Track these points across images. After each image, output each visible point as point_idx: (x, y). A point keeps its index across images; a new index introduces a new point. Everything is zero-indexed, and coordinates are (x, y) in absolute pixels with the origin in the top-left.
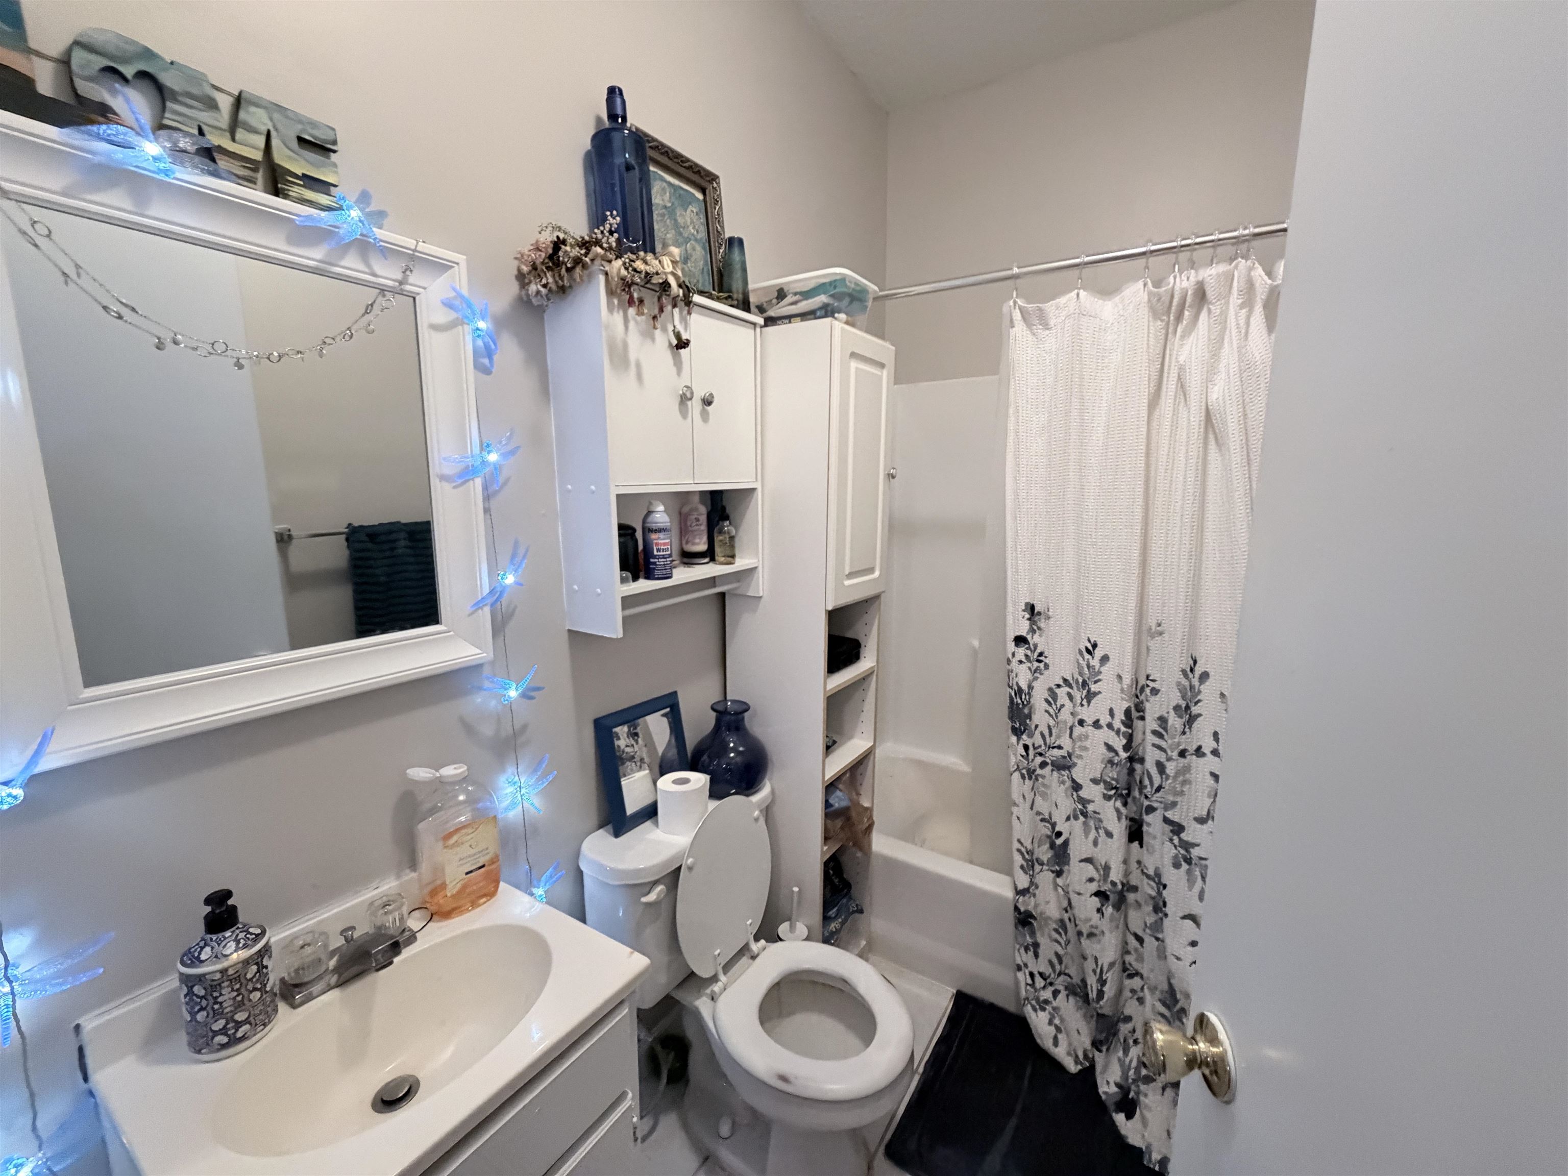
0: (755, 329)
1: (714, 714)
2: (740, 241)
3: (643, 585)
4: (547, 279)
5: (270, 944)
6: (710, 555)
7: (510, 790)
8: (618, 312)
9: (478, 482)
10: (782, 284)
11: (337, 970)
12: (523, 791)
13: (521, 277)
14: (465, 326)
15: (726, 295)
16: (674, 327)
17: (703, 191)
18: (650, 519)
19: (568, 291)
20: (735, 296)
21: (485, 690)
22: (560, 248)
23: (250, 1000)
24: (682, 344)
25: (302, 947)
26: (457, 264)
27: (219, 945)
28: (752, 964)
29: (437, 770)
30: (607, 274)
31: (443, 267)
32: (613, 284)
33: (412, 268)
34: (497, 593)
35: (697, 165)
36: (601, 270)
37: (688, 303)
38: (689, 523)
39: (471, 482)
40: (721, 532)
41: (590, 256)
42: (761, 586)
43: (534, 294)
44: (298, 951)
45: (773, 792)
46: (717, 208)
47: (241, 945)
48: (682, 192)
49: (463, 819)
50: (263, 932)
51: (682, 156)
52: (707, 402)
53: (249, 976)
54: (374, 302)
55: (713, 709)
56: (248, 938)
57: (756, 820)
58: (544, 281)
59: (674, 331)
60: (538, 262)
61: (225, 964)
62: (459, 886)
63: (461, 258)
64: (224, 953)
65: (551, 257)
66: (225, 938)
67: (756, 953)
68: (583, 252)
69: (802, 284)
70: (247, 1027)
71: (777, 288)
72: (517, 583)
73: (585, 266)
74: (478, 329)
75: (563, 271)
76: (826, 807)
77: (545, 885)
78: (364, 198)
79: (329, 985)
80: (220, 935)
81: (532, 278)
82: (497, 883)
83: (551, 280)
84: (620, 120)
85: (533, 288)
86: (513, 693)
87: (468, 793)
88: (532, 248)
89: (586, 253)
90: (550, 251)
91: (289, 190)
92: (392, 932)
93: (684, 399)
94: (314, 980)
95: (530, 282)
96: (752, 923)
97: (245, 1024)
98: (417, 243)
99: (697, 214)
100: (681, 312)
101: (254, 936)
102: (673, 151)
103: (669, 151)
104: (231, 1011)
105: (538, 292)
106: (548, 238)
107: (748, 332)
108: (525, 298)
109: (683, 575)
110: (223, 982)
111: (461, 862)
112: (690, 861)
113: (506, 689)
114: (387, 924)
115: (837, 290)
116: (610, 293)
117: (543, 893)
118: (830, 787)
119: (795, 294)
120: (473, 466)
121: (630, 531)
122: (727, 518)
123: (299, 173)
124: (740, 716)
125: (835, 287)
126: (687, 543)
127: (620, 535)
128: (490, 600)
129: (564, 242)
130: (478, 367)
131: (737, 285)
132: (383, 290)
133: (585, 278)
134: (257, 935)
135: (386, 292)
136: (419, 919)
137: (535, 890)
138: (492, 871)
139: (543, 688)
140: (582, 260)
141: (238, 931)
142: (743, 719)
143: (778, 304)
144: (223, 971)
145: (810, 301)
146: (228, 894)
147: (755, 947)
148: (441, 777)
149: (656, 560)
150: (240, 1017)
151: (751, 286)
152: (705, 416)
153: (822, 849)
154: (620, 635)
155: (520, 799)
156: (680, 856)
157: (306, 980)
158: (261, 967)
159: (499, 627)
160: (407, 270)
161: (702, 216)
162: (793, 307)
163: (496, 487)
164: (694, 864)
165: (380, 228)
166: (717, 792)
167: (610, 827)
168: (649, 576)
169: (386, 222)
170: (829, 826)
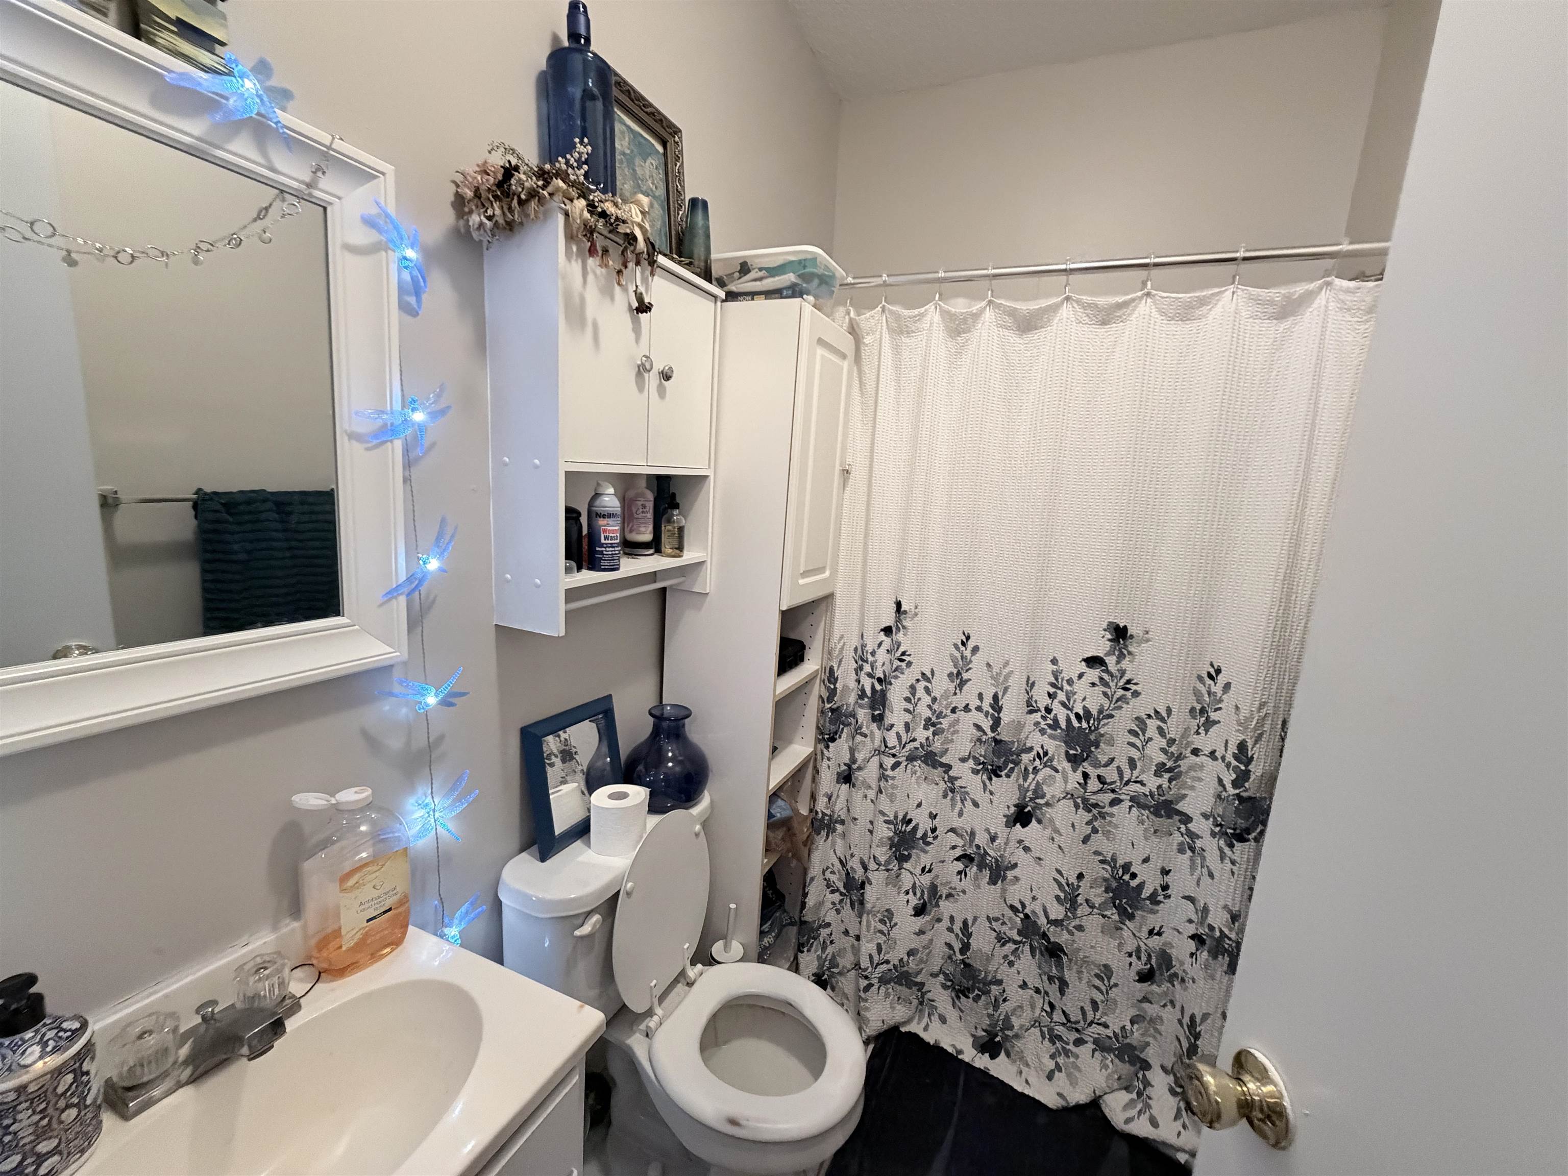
0: (716, 303)
1: (652, 719)
2: (705, 204)
3: (588, 577)
4: (494, 210)
5: (93, 1041)
6: (655, 545)
7: (421, 813)
8: (576, 260)
9: (398, 444)
10: (746, 257)
11: (190, 1060)
12: (437, 814)
13: (459, 202)
14: (390, 252)
15: (687, 261)
16: (637, 286)
17: (664, 144)
18: (597, 503)
19: (516, 228)
20: (696, 263)
21: (396, 696)
22: (513, 175)
23: (61, 1122)
24: (644, 308)
25: (141, 1037)
26: (383, 174)
27: (14, 1052)
28: (689, 991)
29: (333, 795)
30: (567, 214)
31: (365, 175)
32: (575, 226)
33: (325, 170)
34: (415, 582)
35: (659, 113)
36: (561, 208)
37: (652, 263)
38: (634, 510)
39: (389, 444)
40: (669, 521)
41: (550, 189)
42: (708, 581)
43: (476, 226)
44: (134, 1042)
45: (712, 802)
46: (678, 164)
47: (49, 1049)
48: (642, 140)
49: (364, 855)
50: (84, 1025)
51: (644, 99)
52: (666, 376)
53: (60, 1090)
54: (271, 205)
55: (651, 714)
56: (60, 1038)
57: (697, 835)
58: (490, 212)
59: (635, 292)
60: (483, 188)
61: (25, 1078)
62: (359, 936)
63: (388, 168)
64: (22, 1063)
65: (500, 185)
66: (24, 1042)
67: (693, 979)
68: (540, 183)
69: (767, 259)
70: (56, 1158)
71: (741, 262)
72: (441, 570)
73: (541, 201)
74: (405, 258)
75: (515, 202)
76: (769, 819)
77: (460, 924)
78: (262, 69)
79: (178, 1082)
80: (17, 1038)
81: (474, 207)
82: (405, 927)
83: (498, 212)
84: (583, 41)
85: (475, 219)
86: (432, 700)
87: (373, 823)
88: (478, 169)
89: (543, 185)
90: (500, 177)
91: (155, 35)
92: (268, 1003)
93: (642, 370)
94: (157, 1078)
95: (471, 212)
96: (689, 947)
97: (54, 1155)
98: (333, 138)
99: (657, 168)
100: (642, 273)
101: (69, 1033)
102: (635, 91)
103: (632, 92)
104: (31, 1142)
105: (481, 224)
106: (498, 160)
107: (709, 305)
108: (462, 230)
109: (630, 567)
110: (20, 1103)
111: (362, 907)
112: (630, 885)
113: (422, 695)
114: (262, 993)
115: (807, 270)
116: (570, 237)
117: (457, 933)
118: (774, 796)
119: (761, 269)
120: (392, 424)
121: (574, 515)
122: (677, 506)
123: (172, 14)
124: (682, 722)
125: (805, 267)
126: (631, 531)
127: (567, 519)
128: (406, 590)
129: (516, 168)
130: (404, 307)
131: (699, 251)
132: (282, 191)
133: (541, 216)
134: (74, 1032)
135: (286, 196)
136: (301, 980)
137: (446, 931)
138: (400, 913)
139: (468, 693)
140: (539, 193)
141: (44, 1030)
142: (684, 725)
143: (740, 278)
144: (21, 1089)
145: (777, 278)
146: (31, 979)
147: (692, 973)
148: (338, 803)
149: (604, 549)
150: (43, 1147)
151: (714, 256)
152: (662, 392)
153: (763, 861)
154: (562, 633)
155: (433, 824)
156: (620, 880)
157: (145, 1079)
158: (80, 1074)
159: (415, 621)
160: (318, 170)
161: (661, 172)
162: (758, 283)
163: (419, 452)
164: (633, 888)
165: (284, 109)
166: (655, 807)
167: (535, 848)
168: (594, 565)
169: (290, 105)
170: (771, 839)
